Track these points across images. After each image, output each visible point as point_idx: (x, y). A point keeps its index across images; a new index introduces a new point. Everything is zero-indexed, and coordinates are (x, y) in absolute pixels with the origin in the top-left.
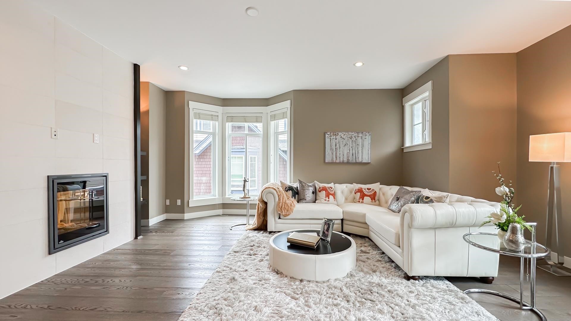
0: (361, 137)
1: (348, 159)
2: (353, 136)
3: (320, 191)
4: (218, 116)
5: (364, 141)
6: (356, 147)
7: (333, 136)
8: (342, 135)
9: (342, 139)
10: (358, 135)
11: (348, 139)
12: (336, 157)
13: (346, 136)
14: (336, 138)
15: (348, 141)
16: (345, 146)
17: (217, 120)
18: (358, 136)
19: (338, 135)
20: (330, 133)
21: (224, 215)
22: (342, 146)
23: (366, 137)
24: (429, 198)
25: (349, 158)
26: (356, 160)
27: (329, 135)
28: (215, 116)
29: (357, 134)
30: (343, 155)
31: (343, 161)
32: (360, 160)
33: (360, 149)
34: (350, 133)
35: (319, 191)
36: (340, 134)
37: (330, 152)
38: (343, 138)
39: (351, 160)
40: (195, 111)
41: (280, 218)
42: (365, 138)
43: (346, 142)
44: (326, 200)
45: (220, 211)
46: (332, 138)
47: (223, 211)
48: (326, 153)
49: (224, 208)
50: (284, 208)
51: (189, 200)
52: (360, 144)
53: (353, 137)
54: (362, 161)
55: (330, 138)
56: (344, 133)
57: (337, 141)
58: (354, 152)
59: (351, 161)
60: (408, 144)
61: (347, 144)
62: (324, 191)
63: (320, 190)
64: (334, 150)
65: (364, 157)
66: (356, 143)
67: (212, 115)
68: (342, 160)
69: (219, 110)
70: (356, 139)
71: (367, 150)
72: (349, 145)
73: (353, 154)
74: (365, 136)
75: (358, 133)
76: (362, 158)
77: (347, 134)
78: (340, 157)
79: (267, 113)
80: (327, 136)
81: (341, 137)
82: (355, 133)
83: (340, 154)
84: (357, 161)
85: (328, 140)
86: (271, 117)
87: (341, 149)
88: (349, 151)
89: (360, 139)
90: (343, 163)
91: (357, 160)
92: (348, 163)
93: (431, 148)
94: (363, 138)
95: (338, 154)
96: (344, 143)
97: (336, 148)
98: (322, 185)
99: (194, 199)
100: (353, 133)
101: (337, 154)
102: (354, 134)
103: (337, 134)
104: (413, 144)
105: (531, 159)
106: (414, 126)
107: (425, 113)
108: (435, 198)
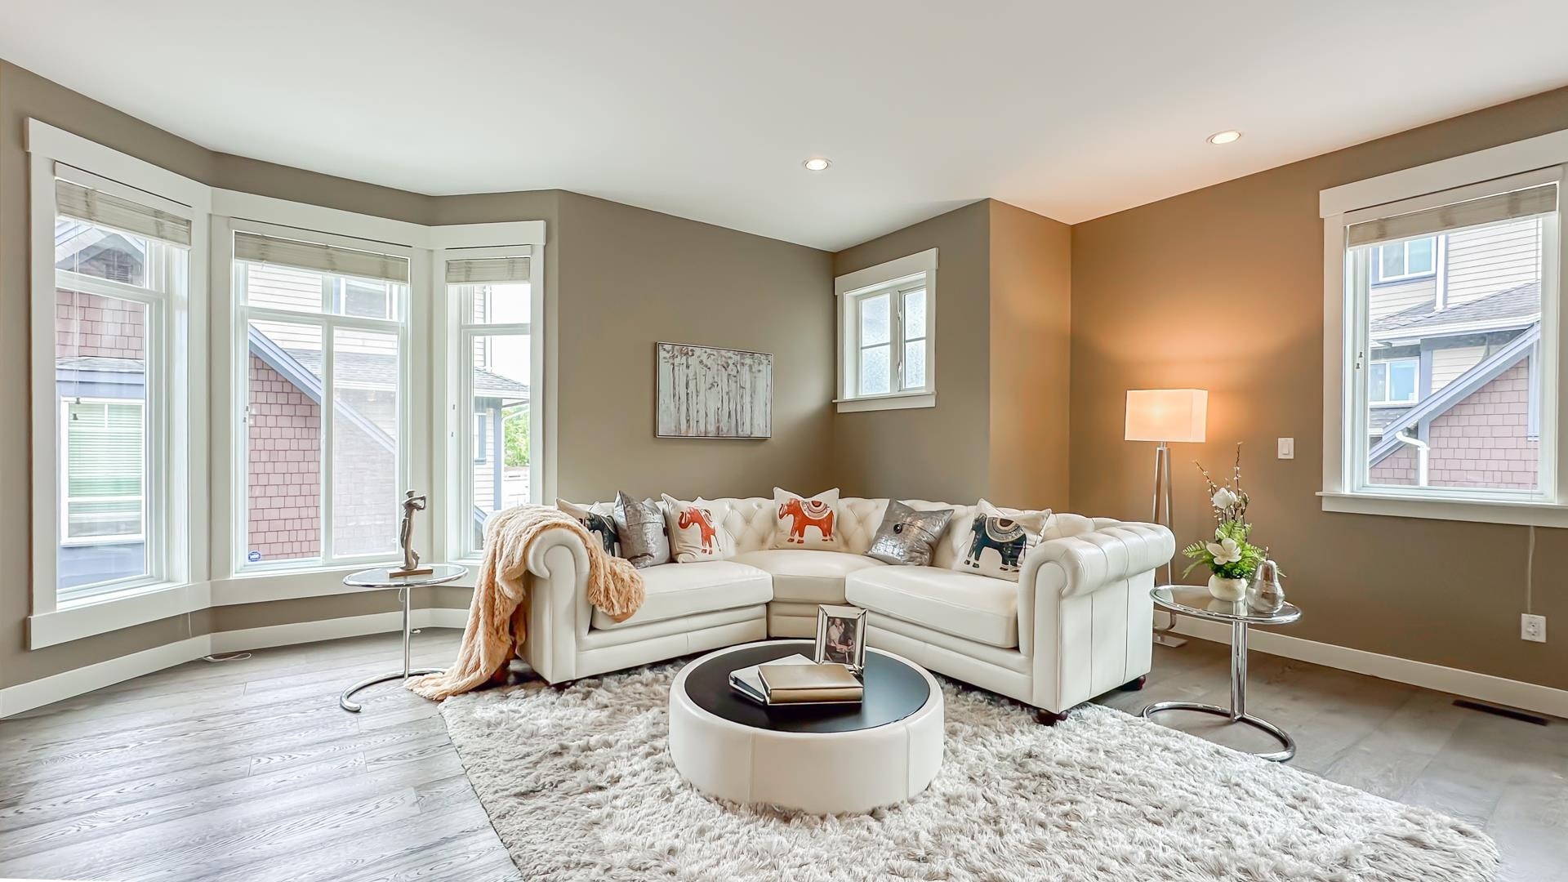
0: (750, 366)
1: (718, 428)
2: (730, 362)
3: (684, 526)
4: (189, 222)
5: (755, 377)
6: (737, 393)
7: (679, 357)
8: (704, 357)
9: (705, 368)
10: (742, 361)
11: (718, 370)
12: (688, 421)
13: (714, 360)
14: (687, 363)
15: (718, 376)
16: (710, 389)
17: (188, 242)
18: (743, 364)
19: (693, 355)
20: (673, 348)
21: (223, 658)
22: (702, 387)
23: (761, 368)
24: (1010, 522)
25: (721, 425)
26: (737, 432)
27: (670, 354)
28: (175, 219)
29: (739, 357)
30: (707, 415)
31: (706, 432)
32: (746, 431)
33: (747, 399)
34: (723, 352)
35: (680, 524)
36: (698, 351)
37: (673, 404)
38: (706, 366)
39: (725, 430)
40: (64, 175)
41: (592, 629)
42: (759, 371)
43: (714, 378)
44: (705, 551)
45: (201, 645)
46: (677, 361)
47: (212, 640)
48: (662, 408)
49: (216, 628)
50: (616, 594)
51: (30, 611)
52: (748, 386)
53: (731, 366)
54: (751, 433)
55: (671, 361)
56: (708, 351)
57: (691, 372)
58: (732, 407)
59: (724, 433)
60: (848, 394)
61: (716, 385)
62: (696, 524)
63: (683, 522)
64: (683, 398)
65: (755, 422)
66: (736, 382)
67: (158, 213)
68: (702, 428)
69: (197, 196)
70: (738, 372)
71: (762, 405)
72: (720, 386)
73: (729, 412)
74: (759, 364)
75: (742, 353)
76: (751, 424)
77: (715, 353)
78: (697, 422)
79: (432, 251)
80: (662, 354)
81: (701, 362)
82: (736, 353)
83: (698, 412)
84: (741, 433)
85: (664, 369)
86: (448, 270)
87: (701, 397)
88: (720, 406)
89: (748, 372)
90: (702, 440)
91: (740, 430)
92: (720, 439)
93: (934, 406)
94: (754, 370)
95: (693, 413)
96: (710, 380)
97: (688, 394)
98: (685, 506)
99: (61, 607)
100: (730, 354)
101: (690, 409)
102: (732, 356)
103: (690, 353)
104: (860, 394)
105: (1129, 436)
106: (862, 348)
107: (901, 322)
108: (1025, 520)
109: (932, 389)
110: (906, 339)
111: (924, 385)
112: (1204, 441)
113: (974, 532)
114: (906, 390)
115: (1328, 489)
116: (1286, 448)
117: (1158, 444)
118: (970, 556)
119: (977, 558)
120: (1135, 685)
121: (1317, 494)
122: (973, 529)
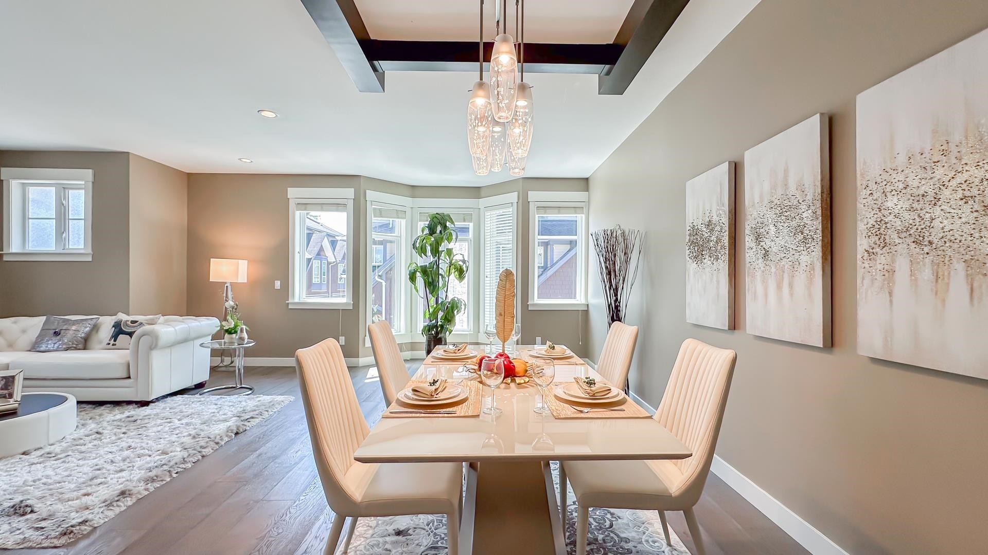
24: (136, 322)
60: (14, 248)
93: (90, 261)
104: (27, 248)
105: (212, 279)
106: (29, 218)
107: (65, 207)
108: (147, 320)
109: (90, 251)
110: (70, 218)
111: (83, 247)
112: (246, 281)
113: (114, 328)
114: (69, 249)
115: (290, 301)
116: (278, 284)
117: (226, 283)
118: (110, 340)
119: (115, 341)
120: (200, 386)
121: (287, 302)
122: (113, 327)
